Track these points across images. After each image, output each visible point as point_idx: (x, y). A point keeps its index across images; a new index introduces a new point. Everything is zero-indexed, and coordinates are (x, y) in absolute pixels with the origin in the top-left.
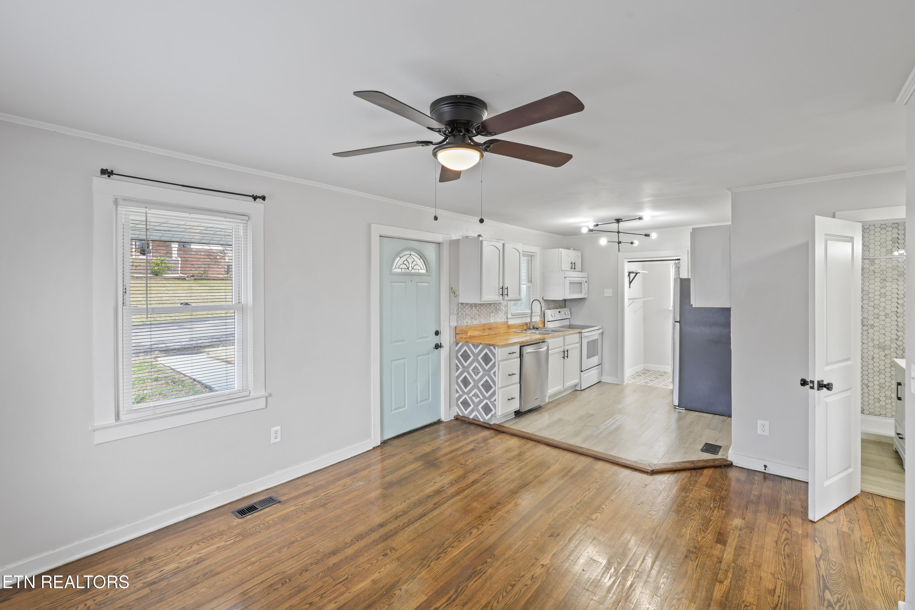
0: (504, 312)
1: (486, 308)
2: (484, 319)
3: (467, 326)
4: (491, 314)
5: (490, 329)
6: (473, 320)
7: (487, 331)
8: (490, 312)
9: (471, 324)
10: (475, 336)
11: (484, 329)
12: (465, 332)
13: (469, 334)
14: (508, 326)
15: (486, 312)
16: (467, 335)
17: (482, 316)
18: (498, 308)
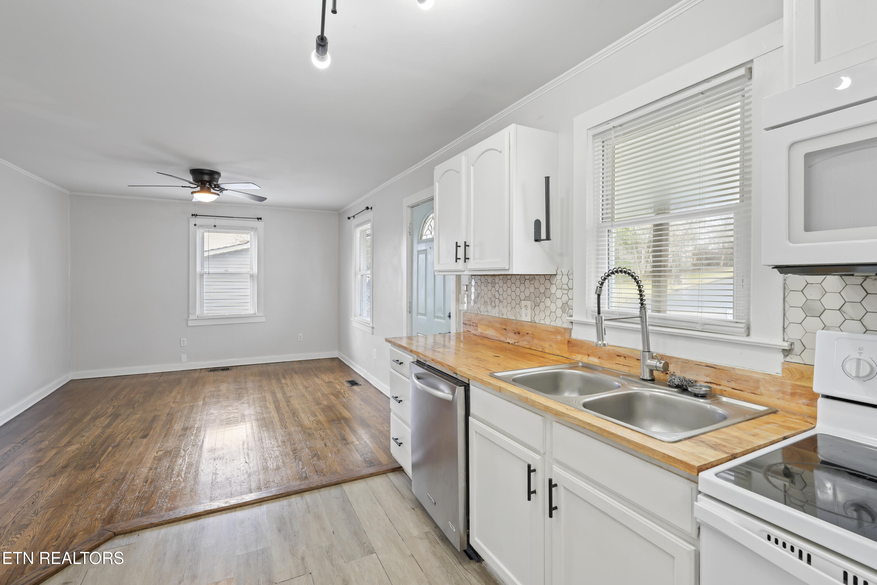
0: (559, 303)
1: (513, 288)
2: (509, 309)
3: (477, 314)
4: (523, 303)
5: (519, 333)
6: (489, 308)
7: (512, 335)
8: (522, 296)
9: (486, 314)
10: (489, 337)
11: (506, 329)
12: (474, 325)
13: (480, 330)
14: (569, 342)
15: (514, 296)
16: (477, 330)
17: (505, 302)
18: (542, 291)
